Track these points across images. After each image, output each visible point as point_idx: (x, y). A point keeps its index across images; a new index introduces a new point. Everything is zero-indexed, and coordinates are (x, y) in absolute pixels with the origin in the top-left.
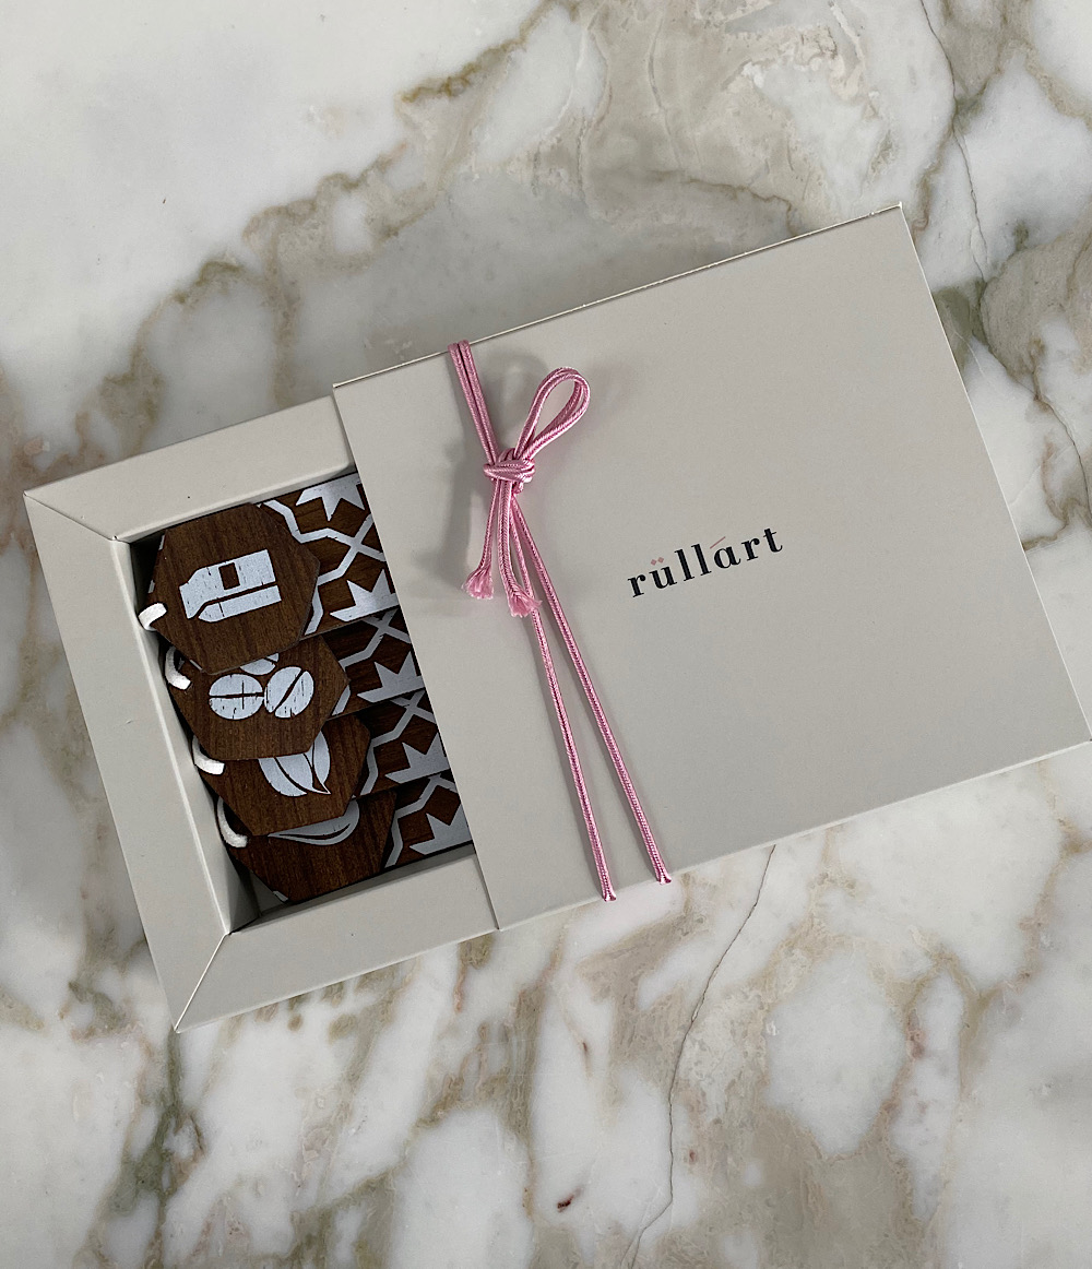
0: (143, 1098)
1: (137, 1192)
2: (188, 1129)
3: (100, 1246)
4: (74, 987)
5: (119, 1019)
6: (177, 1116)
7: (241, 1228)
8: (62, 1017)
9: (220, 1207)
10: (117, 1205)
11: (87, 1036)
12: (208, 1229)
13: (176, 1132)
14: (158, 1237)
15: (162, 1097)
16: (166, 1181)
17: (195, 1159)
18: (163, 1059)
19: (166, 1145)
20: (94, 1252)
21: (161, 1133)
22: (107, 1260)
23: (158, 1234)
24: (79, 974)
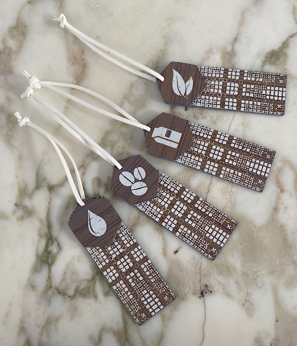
0: (40, 236)
1: (42, 265)
2: (55, 244)
3: (32, 283)
4: (16, 205)
5: (31, 213)
6: (52, 240)
7: (75, 272)
8: (13, 214)
9: (68, 266)
10: (36, 270)
11: (21, 219)
12: (65, 274)
13: (52, 245)
14: (49, 278)
15: (47, 235)
16: (50, 261)
17: (58, 252)
18: (45, 223)
19: (49, 249)
20: (30, 285)
21: (47, 246)
22: (34, 287)
23: (49, 277)
24: (17, 201)
